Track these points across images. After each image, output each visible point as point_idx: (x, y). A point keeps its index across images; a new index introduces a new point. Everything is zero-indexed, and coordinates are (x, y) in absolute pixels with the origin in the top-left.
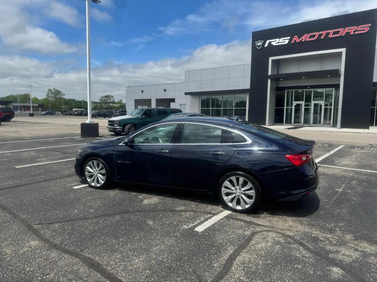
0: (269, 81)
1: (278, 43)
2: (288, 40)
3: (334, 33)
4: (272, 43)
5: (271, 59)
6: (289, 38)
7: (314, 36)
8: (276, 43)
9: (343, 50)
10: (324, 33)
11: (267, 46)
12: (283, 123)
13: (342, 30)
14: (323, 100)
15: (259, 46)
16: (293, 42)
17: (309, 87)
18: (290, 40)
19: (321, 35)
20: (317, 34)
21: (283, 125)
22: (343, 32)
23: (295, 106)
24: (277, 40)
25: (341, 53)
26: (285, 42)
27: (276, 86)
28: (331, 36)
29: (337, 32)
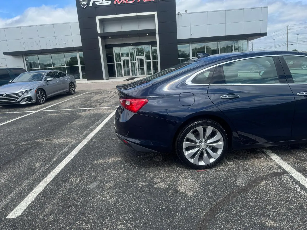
0: (100, 39)
1: (102, 3)
2: (111, 1)
4: (96, 3)
5: (98, 18)
8: (100, 3)
9: (155, 13)
11: (91, 5)
12: (116, 77)
14: (143, 55)
15: (84, 5)
16: (115, 3)
17: (132, 45)
21: (116, 78)
23: (123, 61)
25: (154, 15)
26: (108, 3)
27: (104, 44)
28: (145, 0)
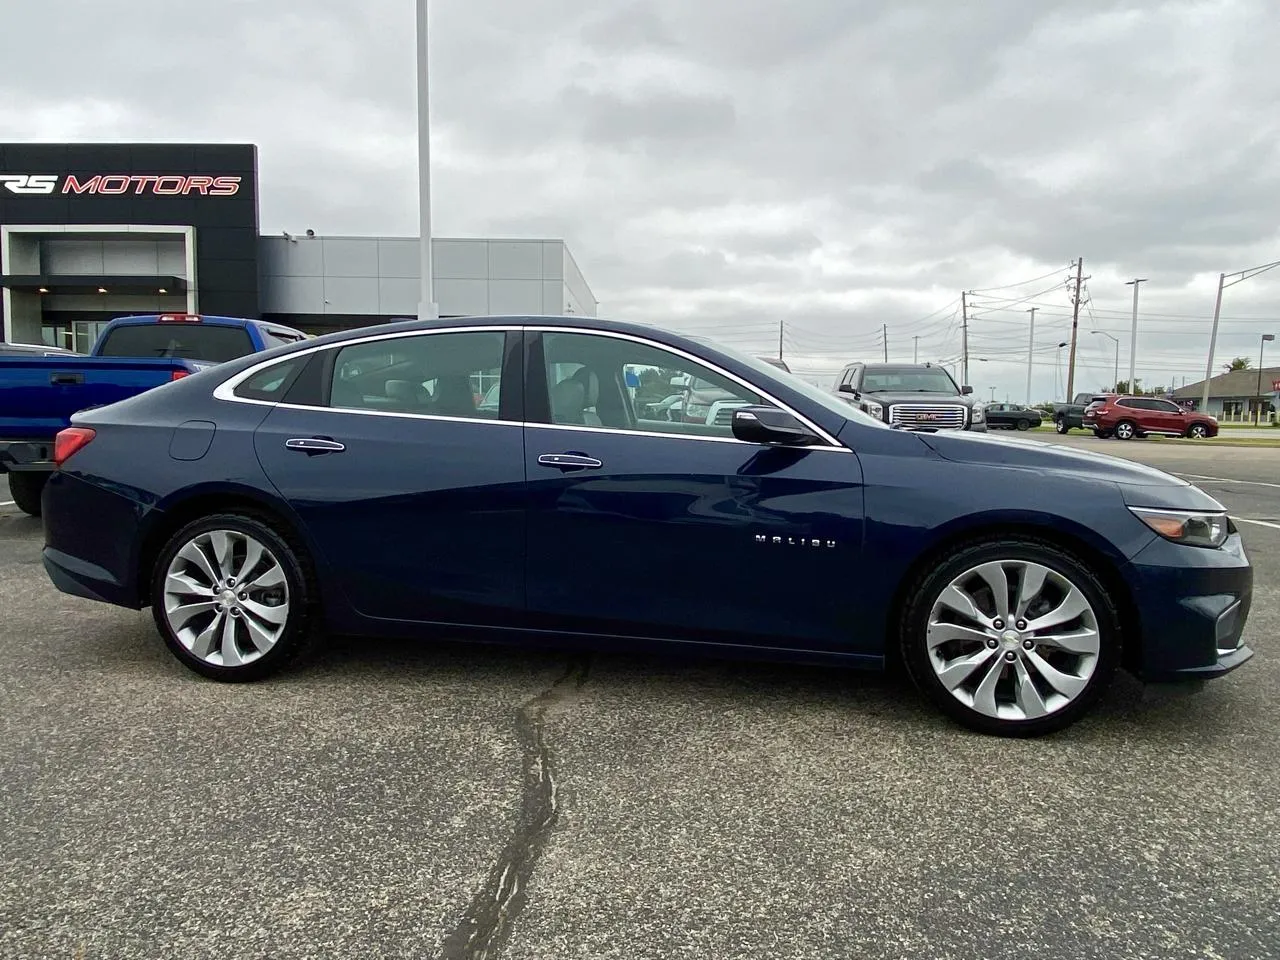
0: (7, 293)
1: (26, 187)
2: (53, 184)
3: (166, 185)
4: (7, 185)
5: (6, 230)
6: (55, 178)
7: (117, 184)
8: (19, 187)
9: (188, 231)
10: (143, 180)
13: (182, 180)
16: (65, 190)
18: (59, 185)
19: (134, 185)
20: (126, 180)
22: (184, 185)
24: (23, 179)
26: (45, 187)
28: (159, 191)
29: (172, 185)
